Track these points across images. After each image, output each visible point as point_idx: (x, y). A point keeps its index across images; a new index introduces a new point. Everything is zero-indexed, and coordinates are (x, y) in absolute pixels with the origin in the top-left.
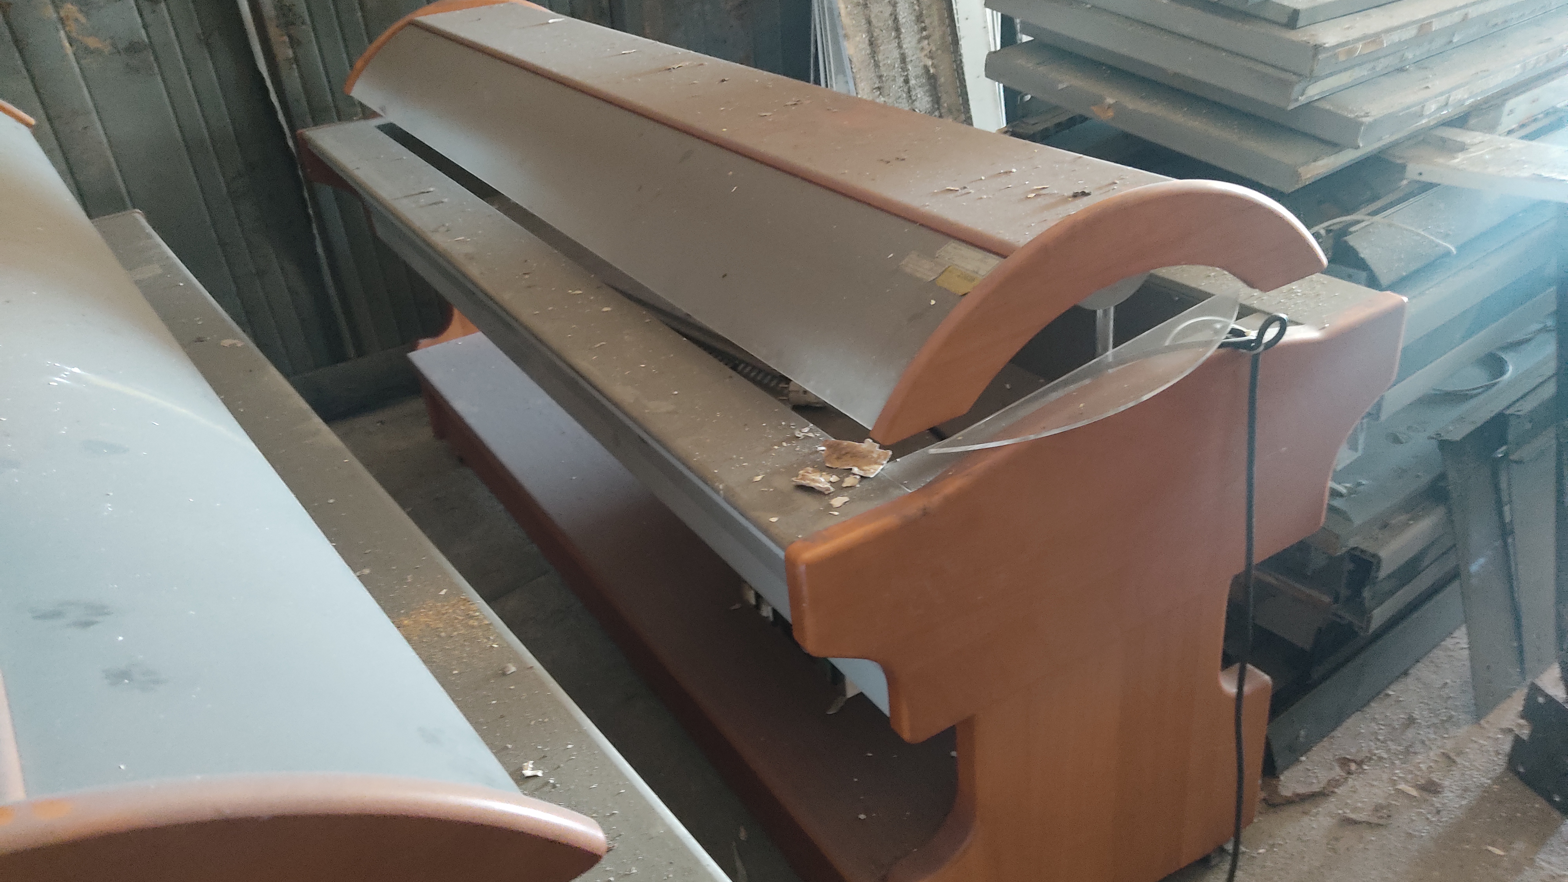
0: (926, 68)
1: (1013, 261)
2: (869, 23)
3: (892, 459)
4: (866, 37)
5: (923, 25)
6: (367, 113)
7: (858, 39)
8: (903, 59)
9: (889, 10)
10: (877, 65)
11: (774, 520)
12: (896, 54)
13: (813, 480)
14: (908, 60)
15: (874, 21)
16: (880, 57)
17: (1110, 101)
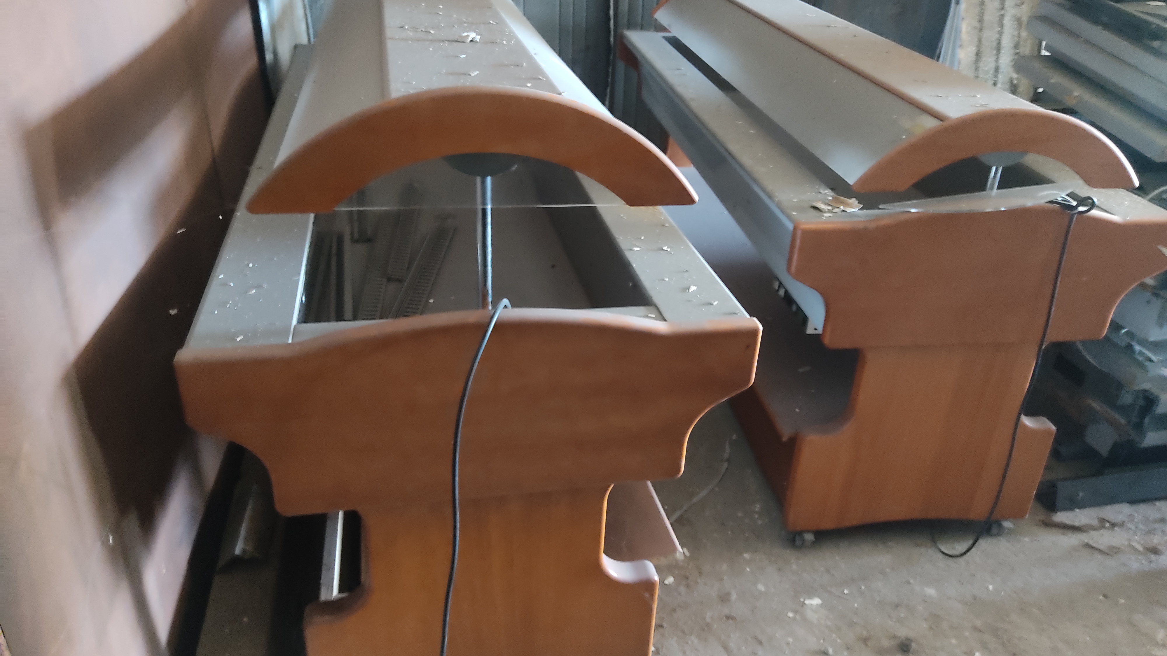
0: (1011, 80)
1: (945, 124)
2: (980, 41)
3: (861, 209)
4: (975, 49)
5: (1018, 51)
6: (660, 28)
7: (969, 49)
8: (997, 70)
9: (996, 36)
10: (977, 69)
11: (795, 213)
12: (993, 65)
13: (820, 205)
14: (1000, 71)
15: (983, 41)
16: (981, 64)
17: (1076, 94)
